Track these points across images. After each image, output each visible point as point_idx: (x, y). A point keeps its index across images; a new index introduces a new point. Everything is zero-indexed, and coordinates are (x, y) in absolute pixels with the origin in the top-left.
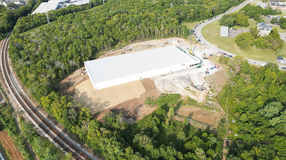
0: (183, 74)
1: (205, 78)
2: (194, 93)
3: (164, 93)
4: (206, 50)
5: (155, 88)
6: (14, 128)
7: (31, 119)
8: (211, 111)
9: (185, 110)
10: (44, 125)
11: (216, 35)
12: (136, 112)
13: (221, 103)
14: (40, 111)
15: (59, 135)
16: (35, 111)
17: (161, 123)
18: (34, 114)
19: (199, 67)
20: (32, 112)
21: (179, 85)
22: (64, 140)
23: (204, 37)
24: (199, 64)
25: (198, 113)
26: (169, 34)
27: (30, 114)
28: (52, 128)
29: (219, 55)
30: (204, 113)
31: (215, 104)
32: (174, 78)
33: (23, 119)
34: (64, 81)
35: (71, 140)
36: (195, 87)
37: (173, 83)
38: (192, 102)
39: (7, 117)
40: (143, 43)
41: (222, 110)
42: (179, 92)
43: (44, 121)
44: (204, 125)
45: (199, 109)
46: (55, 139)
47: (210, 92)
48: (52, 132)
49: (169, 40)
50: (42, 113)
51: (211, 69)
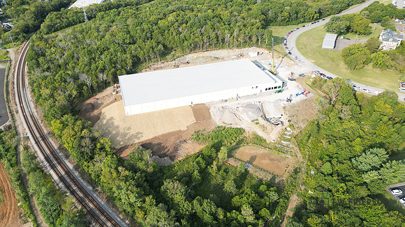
0: (252, 101)
1: (284, 108)
2: (264, 128)
3: (220, 125)
4: (296, 67)
5: (210, 117)
6: (14, 158)
7: (37, 148)
8: (283, 155)
9: (247, 151)
10: (52, 158)
11: (315, 45)
12: (176, 149)
13: (301, 145)
14: (50, 140)
15: (68, 172)
16: (44, 138)
17: (207, 167)
18: (42, 143)
19: (280, 91)
20: (40, 139)
21: (244, 116)
22: (73, 179)
23: (298, 49)
24: (279, 87)
25: (264, 156)
26: (246, 42)
27: (37, 143)
28: (60, 163)
29: (314, 76)
30: (272, 157)
31: (291, 146)
32: (238, 106)
33: (26, 148)
34: (88, 102)
35: (82, 181)
36: (267, 120)
37: (236, 112)
38: (259, 141)
39: (7, 143)
40: (207, 54)
41: (299, 155)
42: (243, 126)
43: (53, 152)
44: (268, 174)
45: (267, 151)
46: (61, 178)
47: (288, 129)
48: (59, 168)
49: (244, 50)
50: (52, 142)
51: (297, 95)
